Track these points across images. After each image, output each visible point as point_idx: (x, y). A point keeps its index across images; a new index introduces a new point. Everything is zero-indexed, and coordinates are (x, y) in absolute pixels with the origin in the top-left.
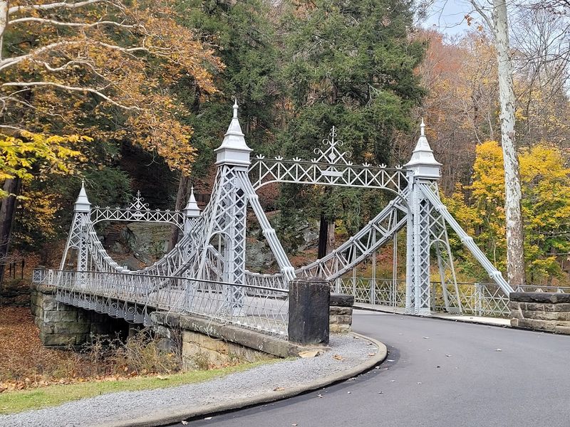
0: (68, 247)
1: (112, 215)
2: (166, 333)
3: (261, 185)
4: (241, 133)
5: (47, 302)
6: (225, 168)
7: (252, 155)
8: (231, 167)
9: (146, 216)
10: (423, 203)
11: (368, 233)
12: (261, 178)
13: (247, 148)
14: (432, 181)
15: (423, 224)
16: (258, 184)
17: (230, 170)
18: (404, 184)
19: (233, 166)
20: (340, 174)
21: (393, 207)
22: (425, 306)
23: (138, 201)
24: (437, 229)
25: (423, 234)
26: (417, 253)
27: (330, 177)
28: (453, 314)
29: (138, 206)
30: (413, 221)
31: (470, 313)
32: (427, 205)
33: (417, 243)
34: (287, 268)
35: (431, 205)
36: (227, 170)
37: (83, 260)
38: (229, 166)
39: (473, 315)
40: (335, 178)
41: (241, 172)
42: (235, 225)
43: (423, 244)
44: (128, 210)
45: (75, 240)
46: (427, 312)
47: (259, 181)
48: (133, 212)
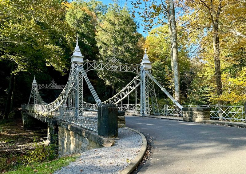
0: (30, 97)
1: (45, 87)
2: (52, 127)
3: (88, 71)
4: (80, 51)
5: (24, 115)
6: (74, 64)
7: (84, 59)
8: (76, 63)
9: (56, 87)
10: (146, 77)
11: (126, 89)
12: (88, 68)
13: (82, 56)
14: (149, 69)
15: (146, 85)
16: (87, 70)
17: (76, 65)
18: (139, 71)
19: (77, 63)
20: (117, 67)
21: (135, 79)
22: (147, 113)
23: (53, 82)
24: (151, 86)
25: (146, 88)
26: (145, 95)
27: (113, 68)
28: (157, 115)
29: (53, 84)
30: (143, 84)
31: (162, 115)
32: (148, 78)
33: (145, 91)
34: (98, 100)
35: (149, 78)
36: (75, 65)
37: (36, 101)
38: (75, 63)
39: (164, 116)
40: (115, 68)
41: (80, 65)
42: (78, 85)
43: (147, 92)
44: (50, 85)
45: (33, 95)
46: (148, 115)
47: (88, 69)
48: (52, 86)
